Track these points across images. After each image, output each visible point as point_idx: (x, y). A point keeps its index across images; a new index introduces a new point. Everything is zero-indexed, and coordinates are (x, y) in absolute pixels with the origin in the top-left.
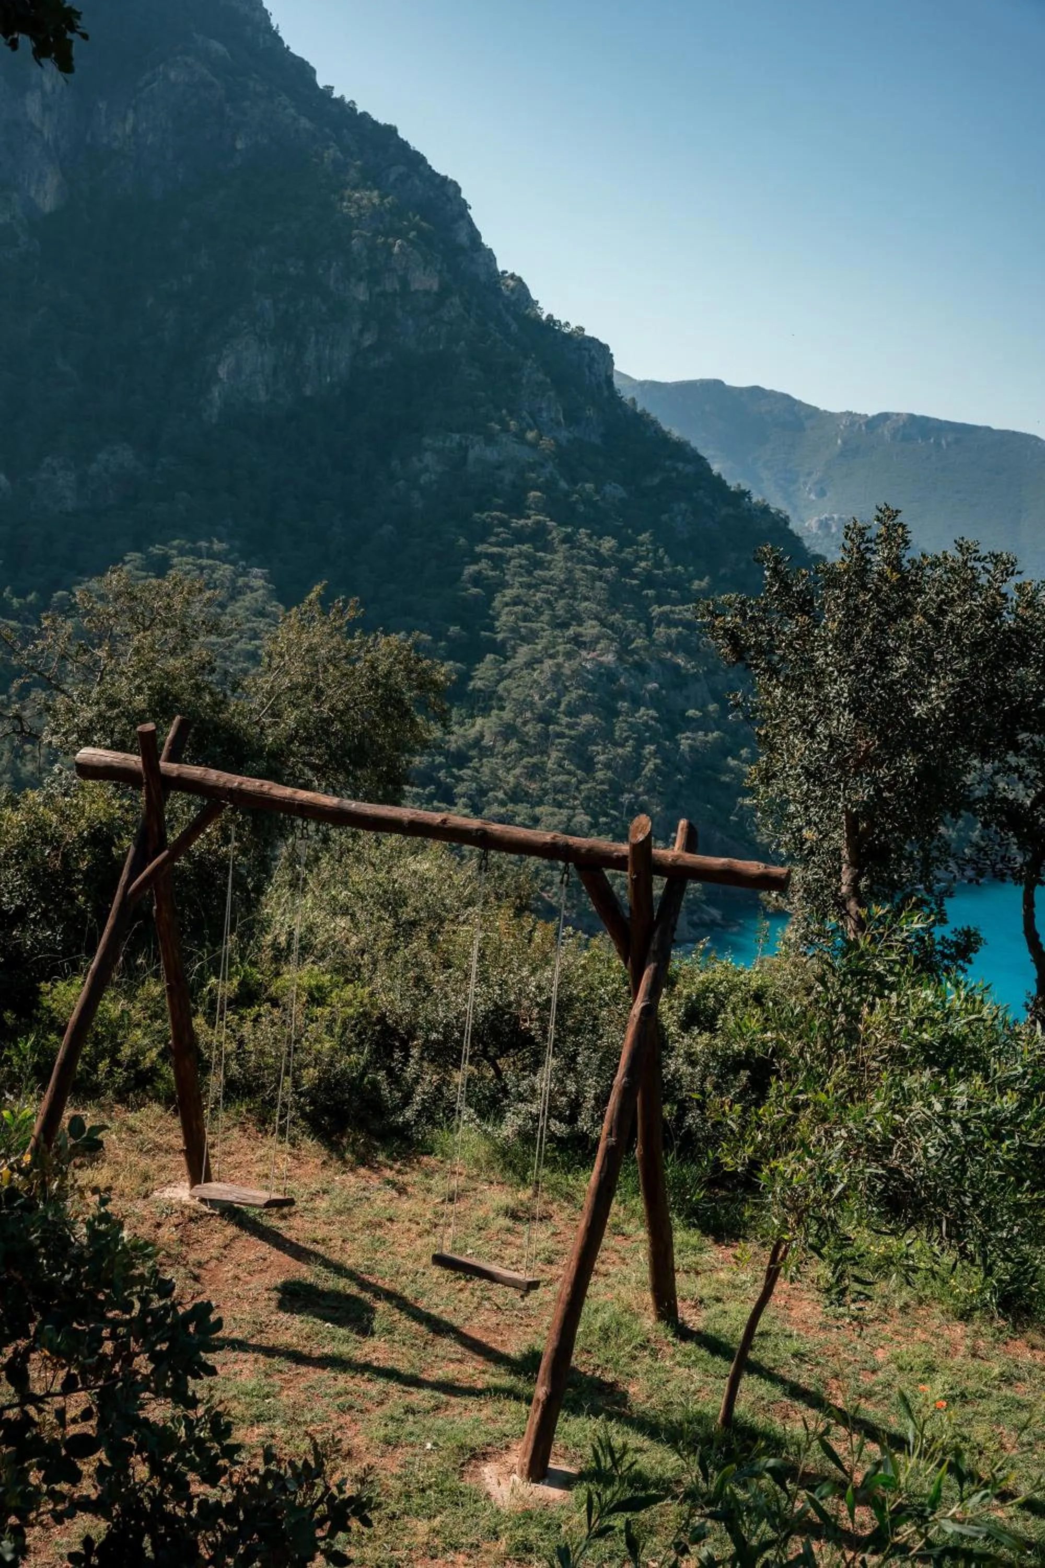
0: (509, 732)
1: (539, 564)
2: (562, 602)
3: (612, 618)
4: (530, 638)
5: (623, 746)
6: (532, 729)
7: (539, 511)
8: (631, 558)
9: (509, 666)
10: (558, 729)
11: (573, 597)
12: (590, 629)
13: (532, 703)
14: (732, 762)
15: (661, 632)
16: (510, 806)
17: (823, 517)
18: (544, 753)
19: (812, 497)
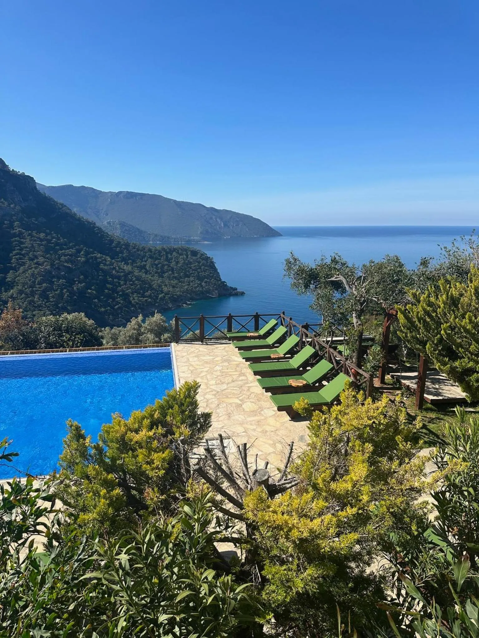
0: (21, 292)
1: (22, 243)
2: (31, 253)
3: (47, 256)
4: (23, 264)
5: (57, 291)
6: (28, 291)
7: (19, 227)
8: (50, 238)
9: (18, 273)
10: (36, 289)
11: (34, 251)
12: (41, 260)
13: (27, 283)
14: (89, 291)
15: (63, 258)
16: (25, 313)
17: (108, 221)
18: (34, 296)
19: (105, 216)
